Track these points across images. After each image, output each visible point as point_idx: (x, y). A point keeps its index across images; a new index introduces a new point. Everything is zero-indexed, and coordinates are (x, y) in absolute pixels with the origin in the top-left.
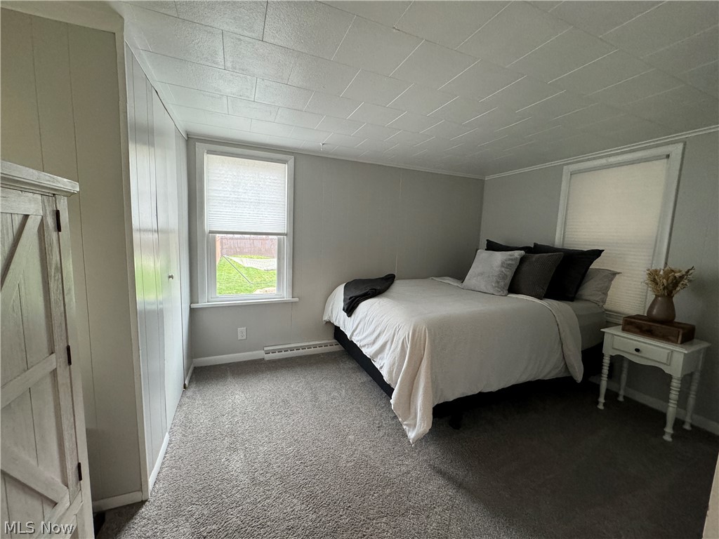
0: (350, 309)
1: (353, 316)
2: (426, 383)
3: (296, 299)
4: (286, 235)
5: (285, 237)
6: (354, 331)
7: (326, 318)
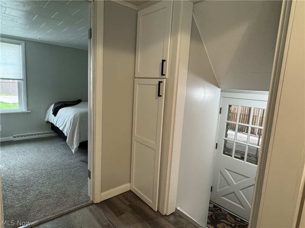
0: (55, 113)
1: (56, 116)
2: (77, 132)
3: (30, 111)
4: (22, 80)
5: (22, 81)
6: (57, 122)
7: (46, 120)
